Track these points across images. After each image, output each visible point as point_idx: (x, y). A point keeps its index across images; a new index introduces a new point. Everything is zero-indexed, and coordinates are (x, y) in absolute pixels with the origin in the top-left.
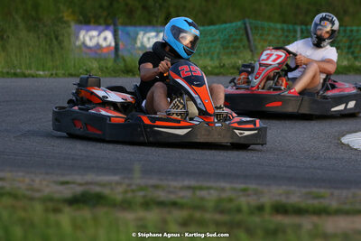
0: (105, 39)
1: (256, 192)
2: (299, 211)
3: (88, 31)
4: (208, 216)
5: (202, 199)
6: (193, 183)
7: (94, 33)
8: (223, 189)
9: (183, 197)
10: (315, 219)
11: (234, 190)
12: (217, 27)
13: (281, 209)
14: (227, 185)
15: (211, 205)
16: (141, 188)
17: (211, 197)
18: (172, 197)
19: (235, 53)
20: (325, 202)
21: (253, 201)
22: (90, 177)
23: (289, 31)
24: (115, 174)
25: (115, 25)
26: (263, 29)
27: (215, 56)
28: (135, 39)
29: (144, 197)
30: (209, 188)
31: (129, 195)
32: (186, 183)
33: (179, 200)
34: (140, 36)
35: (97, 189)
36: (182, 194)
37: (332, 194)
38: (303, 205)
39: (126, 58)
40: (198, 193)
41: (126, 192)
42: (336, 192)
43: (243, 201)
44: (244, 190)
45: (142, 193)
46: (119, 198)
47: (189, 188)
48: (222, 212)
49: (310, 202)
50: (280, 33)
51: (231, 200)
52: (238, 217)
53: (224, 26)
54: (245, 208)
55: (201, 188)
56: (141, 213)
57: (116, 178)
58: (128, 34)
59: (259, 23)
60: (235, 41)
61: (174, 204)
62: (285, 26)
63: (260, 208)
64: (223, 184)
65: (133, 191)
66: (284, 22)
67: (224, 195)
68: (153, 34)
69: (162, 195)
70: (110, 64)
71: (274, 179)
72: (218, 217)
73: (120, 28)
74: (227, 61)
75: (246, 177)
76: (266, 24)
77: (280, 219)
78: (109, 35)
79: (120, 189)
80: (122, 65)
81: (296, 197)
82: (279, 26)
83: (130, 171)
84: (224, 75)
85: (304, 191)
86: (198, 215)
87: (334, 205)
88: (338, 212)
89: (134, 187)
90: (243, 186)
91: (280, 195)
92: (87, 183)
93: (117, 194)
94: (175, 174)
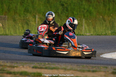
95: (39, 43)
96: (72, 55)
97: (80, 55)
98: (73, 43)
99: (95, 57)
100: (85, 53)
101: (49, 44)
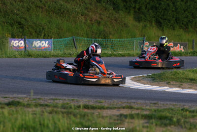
0: (21, 43)
1: (77, 101)
2: (93, 108)
3: (15, 41)
4: (59, 110)
5: (57, 103)
6: (54, 98)
7: (17, 41)
8: (65, 100)
9: (50, 103)
10: (99, 110)
11: (69, 100)
12: (62, 39)
13: (86, 107)
14: (67, 98)
15: (60, 105)
16: (34, 100)
17: (60, 103)
18: (46, 103)
19: (70, 49)
20: (103, 105)
21: (76, 104)
22: (15, 95)
23: (89, 40)
24: (25, 94)
25: (25, 39)
26: (80, 40)
27: (62, 50)
28: (32, 44)
29: (35, 103)
30: (60, 99)
31: (30, 102)
32: (51, 97)
33: (48, 104)
34: (34, 43)
35: (18, 100)
36: (50, 101)
37: (105, 101)
38: (94, 105)
39: (29, 51)
40: (55, 101)
41: (28, 101)
42: (107, 101)
43: (72, 104)
44: (73, 100)
45: (34, 101)
46: (26, 103)
47: (52, 99)
48: (64, 108)
49: (97, 104)
50: (86, 41)
51: (68, 104)
52: (70, 110)
53: (65, 39)
54: (73, 107)
55: (56, 99)
56: (34, 109)
57: (25, 96)
58: (29, 42)
59: (79, 38)
60: (69, 44)
61: (47, 105)
62: (88, 39)
63: (79, 107)
64: (65, 98)
65: (31, 100)
66: (88, 37)
67: (65, 102)
68: (39, 42)
69: (42, 102)
70: (23, 53)
71: (84, 96)
72: (63, 110)
73: (27, 39)
74: (66, 52)
75: (73, 95)
76: (81, 38)
77: (86, 110)
78: (22, 42)
79: (26, 100)
80: (27, 53)
81: (92, 103)
82: (86, 39)
83: (30, 93)
84: (65, 57)
85: (95, 100)
86: (55, 109)
87: (106, 105)
88: (108, 108)
89: (32, 99)
90: (72, 99)
91: (86, 102)
92: (14, 98)
93: (25, 102)
94: (47, 94)
95: (61, 68)
96: (102, 83)
97: (110, 83)
98: (101, 69)
99: (125, 84)
100: (116, 80)
101: (73, 69)
